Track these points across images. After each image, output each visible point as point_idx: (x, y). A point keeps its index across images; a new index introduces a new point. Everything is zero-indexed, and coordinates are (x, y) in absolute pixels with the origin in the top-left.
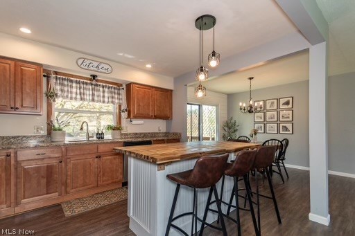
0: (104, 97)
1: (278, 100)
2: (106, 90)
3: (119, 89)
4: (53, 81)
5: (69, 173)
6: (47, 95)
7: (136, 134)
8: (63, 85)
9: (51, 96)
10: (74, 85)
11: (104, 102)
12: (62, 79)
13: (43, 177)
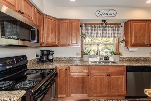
0: (109, 33)
2: (110, 29)
3: (119, 27)
4: (84, 28)
5: (92, 83)
6: (81, 36)
7: (131, 58)
8: (88, 29)
9: (83, 36)
10: (93, 29)
11: (109, 37)
12: (88, 26)
13: (80, 83)
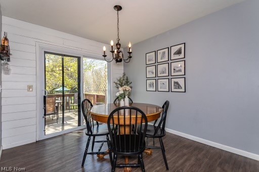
1: (169, 49)
